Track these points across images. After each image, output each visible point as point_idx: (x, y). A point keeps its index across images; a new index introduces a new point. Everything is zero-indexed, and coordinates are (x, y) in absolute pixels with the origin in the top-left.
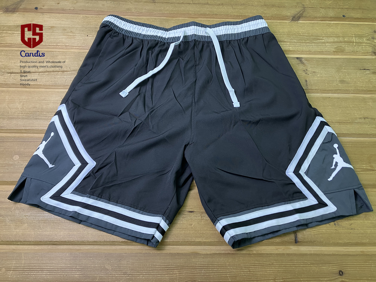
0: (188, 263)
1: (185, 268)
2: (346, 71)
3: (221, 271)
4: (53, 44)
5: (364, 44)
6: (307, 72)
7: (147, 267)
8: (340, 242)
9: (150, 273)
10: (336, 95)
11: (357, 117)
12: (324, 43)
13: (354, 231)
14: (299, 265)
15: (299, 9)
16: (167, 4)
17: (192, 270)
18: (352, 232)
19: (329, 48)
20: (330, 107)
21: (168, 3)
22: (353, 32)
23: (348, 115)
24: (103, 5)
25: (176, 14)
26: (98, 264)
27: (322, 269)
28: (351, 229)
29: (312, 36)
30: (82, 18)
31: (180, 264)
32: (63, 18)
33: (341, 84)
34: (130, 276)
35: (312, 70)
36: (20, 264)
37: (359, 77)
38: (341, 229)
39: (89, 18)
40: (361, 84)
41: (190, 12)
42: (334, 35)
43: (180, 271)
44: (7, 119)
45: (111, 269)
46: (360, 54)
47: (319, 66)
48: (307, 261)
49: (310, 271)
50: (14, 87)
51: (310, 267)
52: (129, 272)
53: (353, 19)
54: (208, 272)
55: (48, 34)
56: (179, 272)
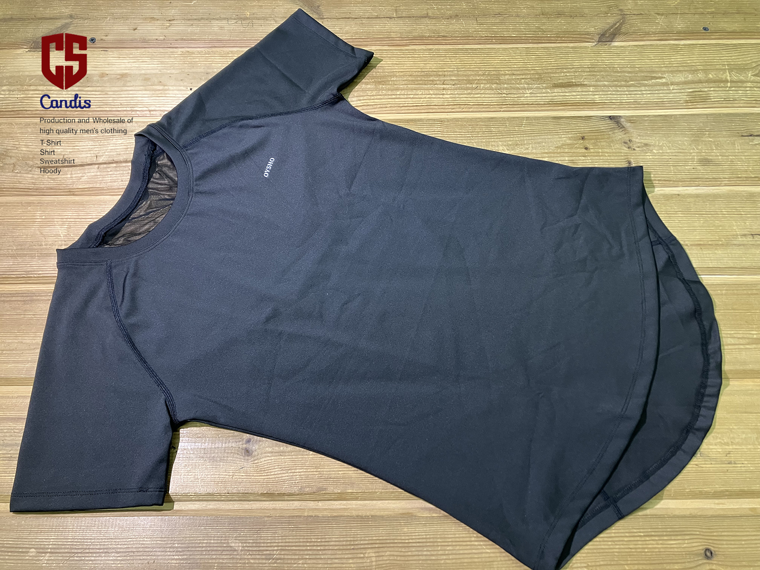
0: (393, 536)
1: (388, 545)
2: (711, 141)
3: (461, 552)
4: (125, 109)
5: (749, 84)
6: (631, 145)
7: (313, 543)
8: (705, 490)
9: (318, 557)
10: (692, 190)
11: (737, 234)
12: (666, 84)
13: (734, 467)
14: (621, 539)
15: (613, 19)
16: (346, 20)
17: (403, 550)
18: (730, 468)
19: (675, 95)
20: (680, 215)
21: (349, 18)
22: (725, 60)
23: (718, 230)
24: (221, 28)
25: (364, 40)
26: (215, 538)
27: (669, 546)
28: (729, 463)
29: (640, 71)
30: (182, 56)
31: (378, 538)
32: (145, 56)
33: (703, 167)
34: (278, 562)
35: (642, 141)
36: (65, 540)
37: (740, 151)
38: (707, 463)
39: (194, 55)
40: (745, 167)
41: (393, 35)
42: (686, 69)
43: (377, 552)
44: (38, 256)
45: (241, 548)
46: (741, 105)
47: (655, 132)
48: (638, 530)
49: (643, 550)
50: (51, 194)
51: (644, 543)
52: (277, 555)
53: (726, 34)
54: (435, 553)
55: (116, 89)
56: (377, 554)
